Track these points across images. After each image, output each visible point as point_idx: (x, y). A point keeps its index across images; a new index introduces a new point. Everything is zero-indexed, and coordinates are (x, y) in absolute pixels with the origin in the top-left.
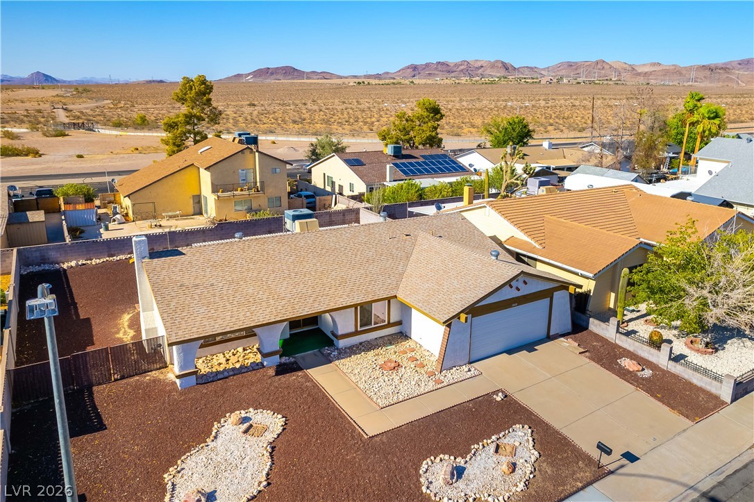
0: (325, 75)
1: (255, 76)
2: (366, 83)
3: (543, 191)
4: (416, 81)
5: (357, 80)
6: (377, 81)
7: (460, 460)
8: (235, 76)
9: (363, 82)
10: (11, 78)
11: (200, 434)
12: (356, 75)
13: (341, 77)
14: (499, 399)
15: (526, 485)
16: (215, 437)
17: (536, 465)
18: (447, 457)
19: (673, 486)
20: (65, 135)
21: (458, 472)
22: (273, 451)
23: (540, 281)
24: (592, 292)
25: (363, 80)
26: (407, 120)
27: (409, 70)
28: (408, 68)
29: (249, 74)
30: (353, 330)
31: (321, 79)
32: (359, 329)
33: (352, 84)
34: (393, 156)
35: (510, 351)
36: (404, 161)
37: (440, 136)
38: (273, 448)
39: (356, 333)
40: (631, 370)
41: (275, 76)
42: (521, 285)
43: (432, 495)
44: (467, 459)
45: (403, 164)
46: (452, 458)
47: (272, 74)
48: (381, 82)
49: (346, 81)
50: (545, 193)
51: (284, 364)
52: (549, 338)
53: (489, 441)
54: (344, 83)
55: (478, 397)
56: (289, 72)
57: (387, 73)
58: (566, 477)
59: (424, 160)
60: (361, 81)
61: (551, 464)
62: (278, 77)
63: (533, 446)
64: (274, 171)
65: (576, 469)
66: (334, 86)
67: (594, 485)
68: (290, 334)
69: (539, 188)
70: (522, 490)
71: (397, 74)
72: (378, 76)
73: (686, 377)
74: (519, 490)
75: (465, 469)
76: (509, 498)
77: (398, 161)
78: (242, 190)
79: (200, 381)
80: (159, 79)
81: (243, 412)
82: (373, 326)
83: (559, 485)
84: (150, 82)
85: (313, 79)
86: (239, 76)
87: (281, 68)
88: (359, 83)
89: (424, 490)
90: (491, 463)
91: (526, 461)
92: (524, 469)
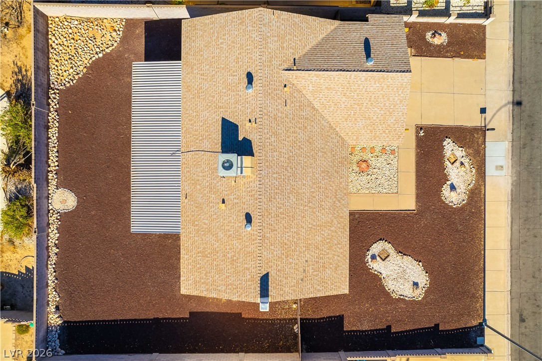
7: (448, 183)
11: (376, 279)
16: (381, 273)
17: (467, 154)
18: (444, 187)
19: (503, 109)
21: (453, 188)
22: (402, 253)
38: (400, 252)
43: (458, 205)
44: (449, 179)
46: (445, 185)
53: (446, 163)
61: (469, 147)
63: (458, 146)
65: (477, 140)
67: (486, 140)
75: (452, 183)
81: (367, 257)
89: (454, 207)
90: (456, 171)
91: (463, 157)
92: (466, 161)
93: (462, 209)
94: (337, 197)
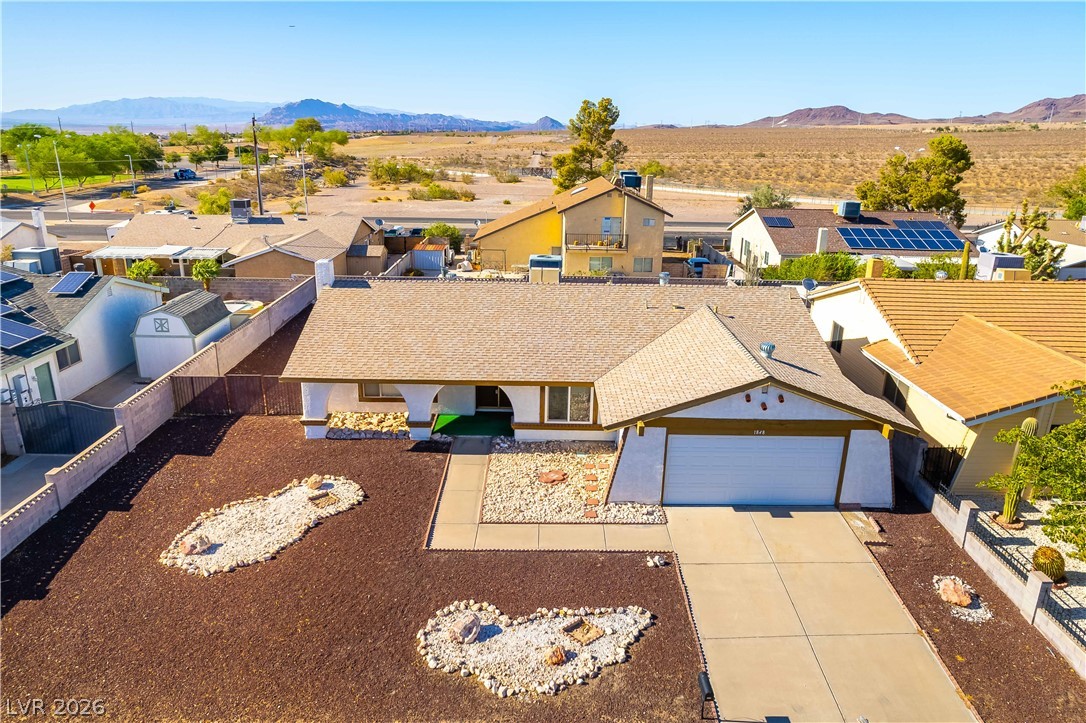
0: (892, 118)
1: (790, 120)
2: (952, 129)
3: (1000, 276)
4: (1042, 126)
5: (937, 126)
6: (972, 127)
7: (504, 619)
8: (764, 120)
9: (948, 129)
10: (522, 124)
12: (942, 117)
13: (916, 121)
14: (650, 564)
15: (557, 690)
16: (280, 494)
17: (605, 671)
18: (491, 608)
20: (517, 181)
21: (487, 633)
22: (315, 527)
23: (818, 404)
24: (968, 452)
25: (947, 125)
26: (906, 169)
27: (1039, 108)
28: (1038, 104)
29: (783, 117)
30: (536, 419)
31: (885, 123)
32: (546, 421)
33: (928, 131)
34: (845, 218)
35: (739, 507)
36: (861, 227)
37: (962, 197)
38: (317, 524)
39: (541, 426)
40: (944, 598)
41: (818, 120)
42: (771, 399)
43: (423, 643)
44: (515, 622)
45: (858, 232)
46: (497, 611)
47: (814, 117)
48: (978, 128)
49: (919, 126)
50: (1002, 279)
51: (436, 442)
52: (837, 506)
53: (570, 612)
54: (915, 130)
55: (623, 552)
56: (841, 114)
57: (998, 114)
58: (634, 706)
59: (897, 228)
60: (943, 126)
61: (631, 680)
62: (823, 121)
63: (630, 644)
64: (646, 222)
65: (663, 702)
66: (898, 134)
68: (477, 412)
69: (995, 270)
70: (544, 693)
71: (1014, 115)
72: (980, 120)
73: (1063, 650)
74: (540, 690)
75: (499, 631)
76: (514, 693)
77: (850, 226)
78: (602, 244)
79: (331, 435)
80: (669, 124)
81: (332, 477)
82: (569, 422)
83: (608, 712)
84: (659, 127)
85: (873, 124)
86: (769, 119)
87: (828, 109)
88: (940, 129)
89: (420, 634)
90: (543, 640)
91: (594, 658)
92: (581, 667)
93: (406, 655)
94: (486, 364)
